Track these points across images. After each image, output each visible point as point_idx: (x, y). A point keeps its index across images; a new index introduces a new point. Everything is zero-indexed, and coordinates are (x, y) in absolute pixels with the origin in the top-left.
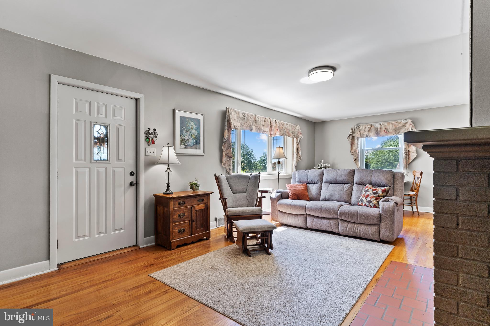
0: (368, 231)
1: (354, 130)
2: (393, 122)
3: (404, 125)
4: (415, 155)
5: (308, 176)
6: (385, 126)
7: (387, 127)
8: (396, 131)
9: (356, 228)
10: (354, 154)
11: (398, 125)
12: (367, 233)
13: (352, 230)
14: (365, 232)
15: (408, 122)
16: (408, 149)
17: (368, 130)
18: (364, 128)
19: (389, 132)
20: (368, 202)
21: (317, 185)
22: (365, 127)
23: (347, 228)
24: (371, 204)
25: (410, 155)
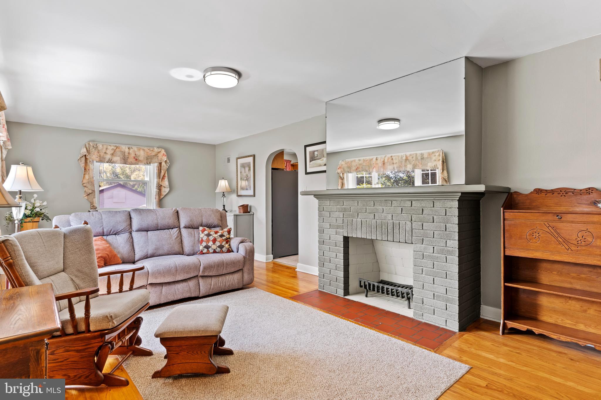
0: (234, 281)
1: (89, 148)
2: (145, 149)
3: (157, 155)
4: (167, 190)
5: (104, 224)
6: (134, 151)
7: (136, 154)
8: (147, 160)
9: (221, 281)
10: (88, 185)
11: (150, 153)
12: (233, 283)
13: (218, 284)
14: (231, 283)
15: (160, 151)
16: (160, 184)
17: (111, 153)
18: (104, 149)
19: (140, 160)
20: (219, 247)
21: (126, 236)
22: (107, 148)
23: (211, 284)
24: (224, 249)
25: (162, 189)
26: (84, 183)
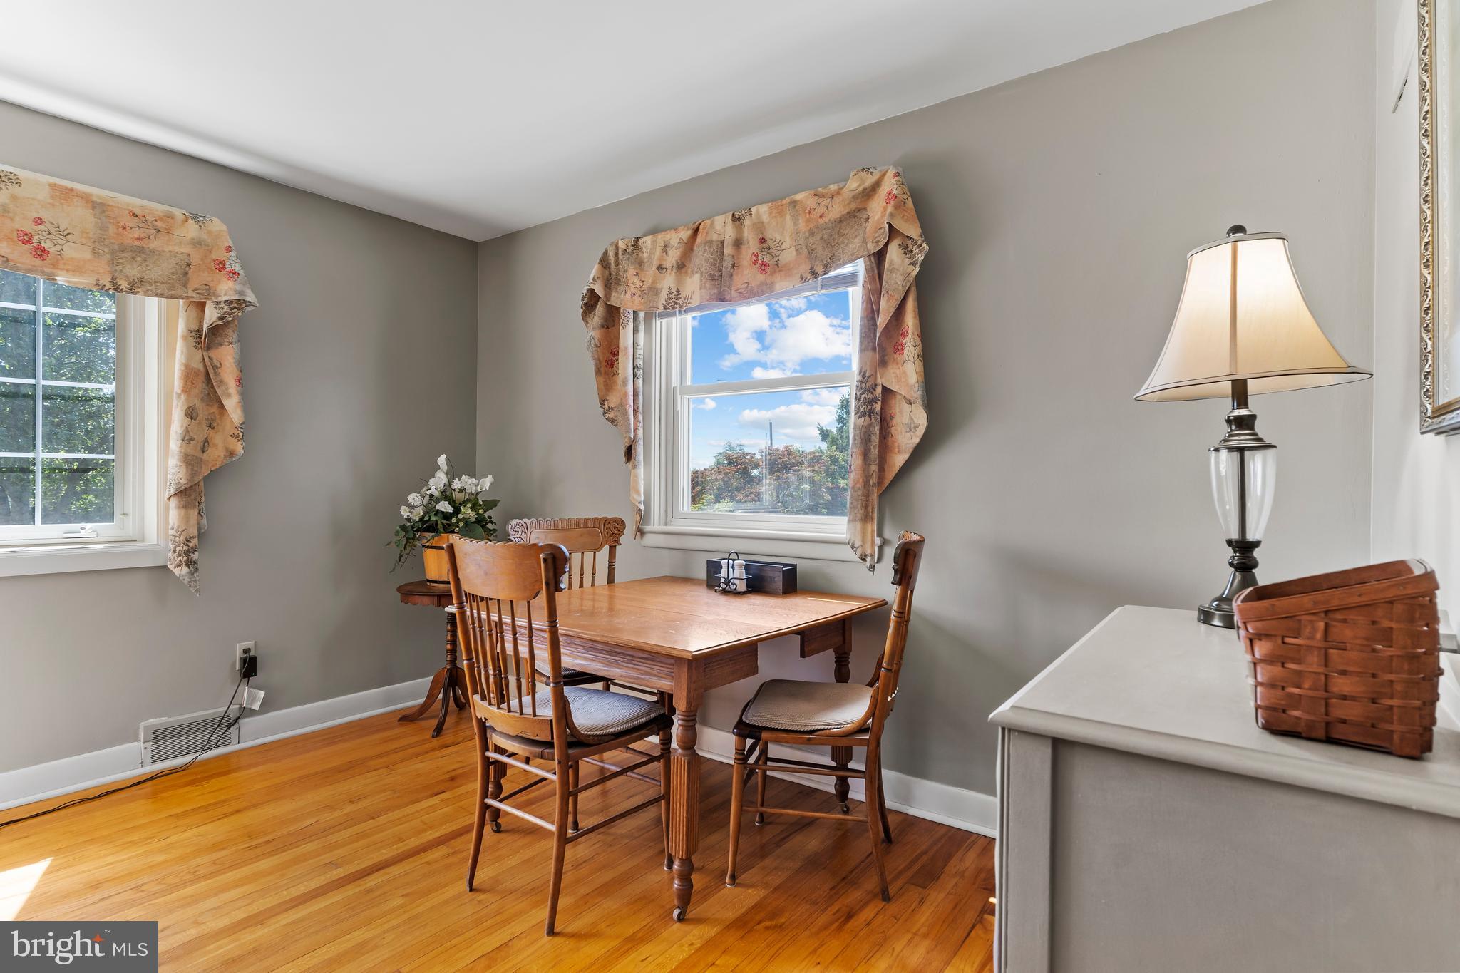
1: (615, 264)
2: (800, 198)
3: (859, 210)
4: (921, 418)
6: (759, 227)
7: (767, 235)
8: (813, 254)
10: (619, 416)
11: (823, 209)
15: (877, 184)
16: (879, 381)
17: (676, 261)
18: (658, 252)
19: (782, 262)
22: (665, 246)
25: (892, 417)
26: (610, 409)
